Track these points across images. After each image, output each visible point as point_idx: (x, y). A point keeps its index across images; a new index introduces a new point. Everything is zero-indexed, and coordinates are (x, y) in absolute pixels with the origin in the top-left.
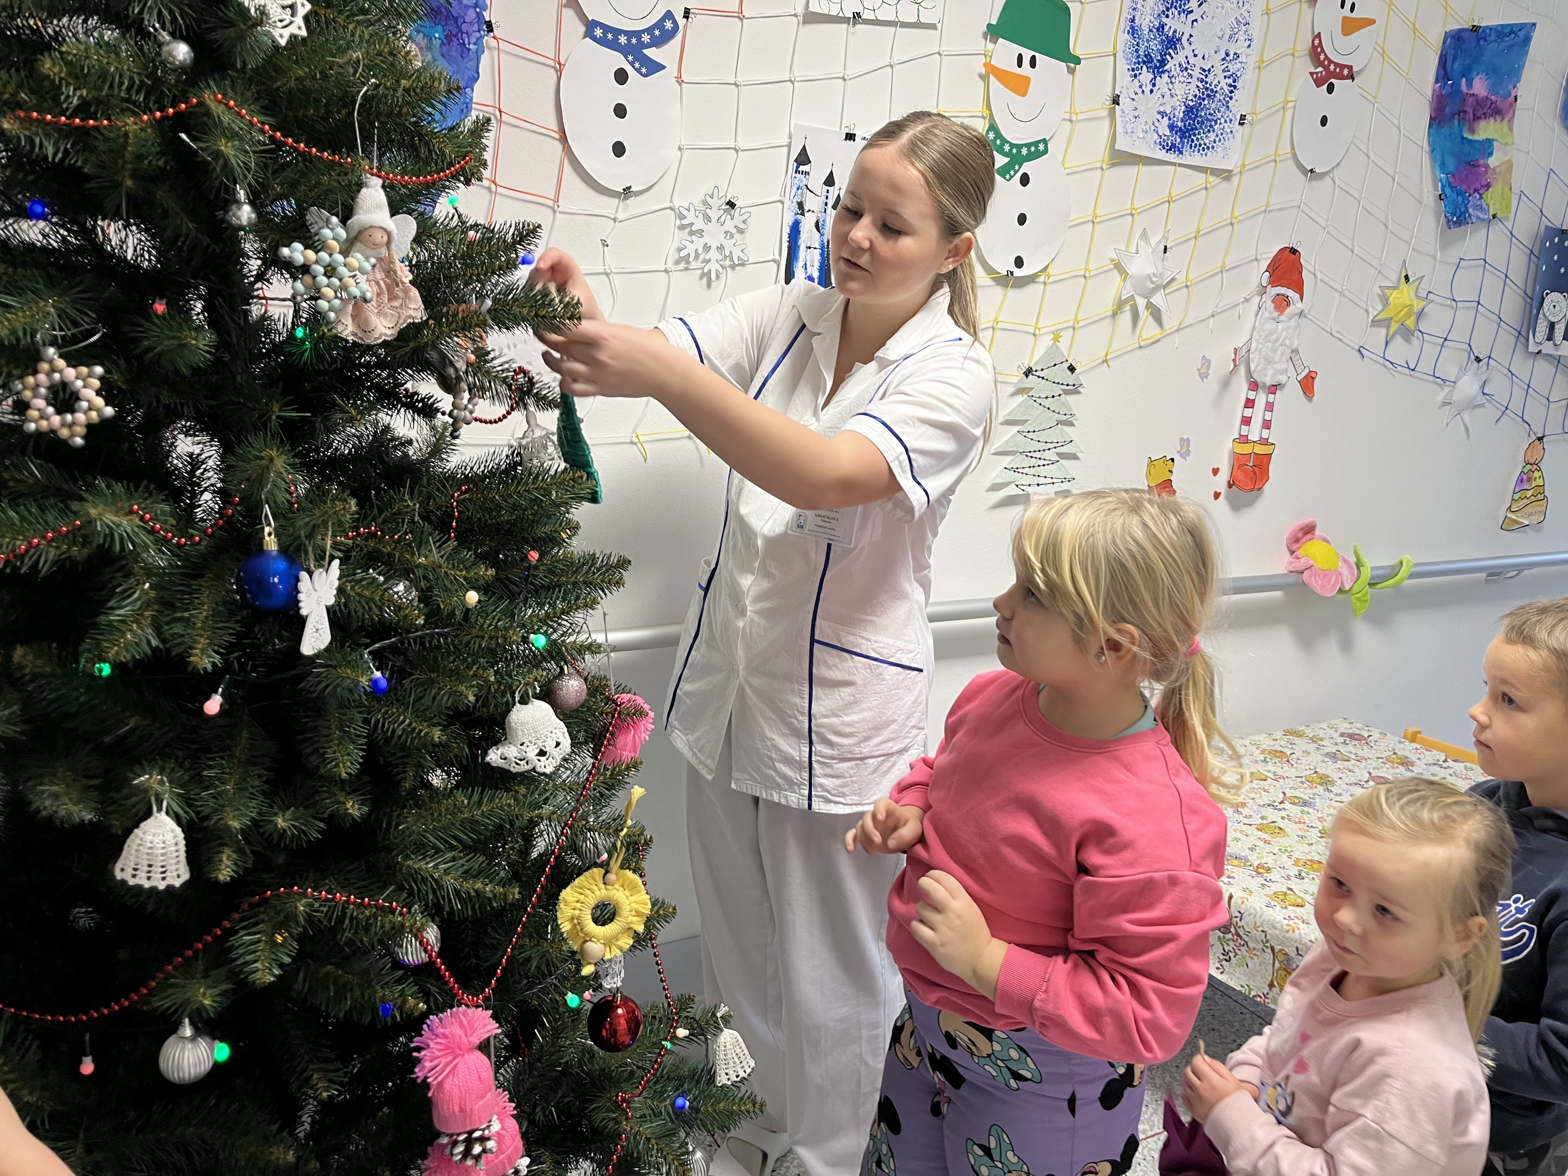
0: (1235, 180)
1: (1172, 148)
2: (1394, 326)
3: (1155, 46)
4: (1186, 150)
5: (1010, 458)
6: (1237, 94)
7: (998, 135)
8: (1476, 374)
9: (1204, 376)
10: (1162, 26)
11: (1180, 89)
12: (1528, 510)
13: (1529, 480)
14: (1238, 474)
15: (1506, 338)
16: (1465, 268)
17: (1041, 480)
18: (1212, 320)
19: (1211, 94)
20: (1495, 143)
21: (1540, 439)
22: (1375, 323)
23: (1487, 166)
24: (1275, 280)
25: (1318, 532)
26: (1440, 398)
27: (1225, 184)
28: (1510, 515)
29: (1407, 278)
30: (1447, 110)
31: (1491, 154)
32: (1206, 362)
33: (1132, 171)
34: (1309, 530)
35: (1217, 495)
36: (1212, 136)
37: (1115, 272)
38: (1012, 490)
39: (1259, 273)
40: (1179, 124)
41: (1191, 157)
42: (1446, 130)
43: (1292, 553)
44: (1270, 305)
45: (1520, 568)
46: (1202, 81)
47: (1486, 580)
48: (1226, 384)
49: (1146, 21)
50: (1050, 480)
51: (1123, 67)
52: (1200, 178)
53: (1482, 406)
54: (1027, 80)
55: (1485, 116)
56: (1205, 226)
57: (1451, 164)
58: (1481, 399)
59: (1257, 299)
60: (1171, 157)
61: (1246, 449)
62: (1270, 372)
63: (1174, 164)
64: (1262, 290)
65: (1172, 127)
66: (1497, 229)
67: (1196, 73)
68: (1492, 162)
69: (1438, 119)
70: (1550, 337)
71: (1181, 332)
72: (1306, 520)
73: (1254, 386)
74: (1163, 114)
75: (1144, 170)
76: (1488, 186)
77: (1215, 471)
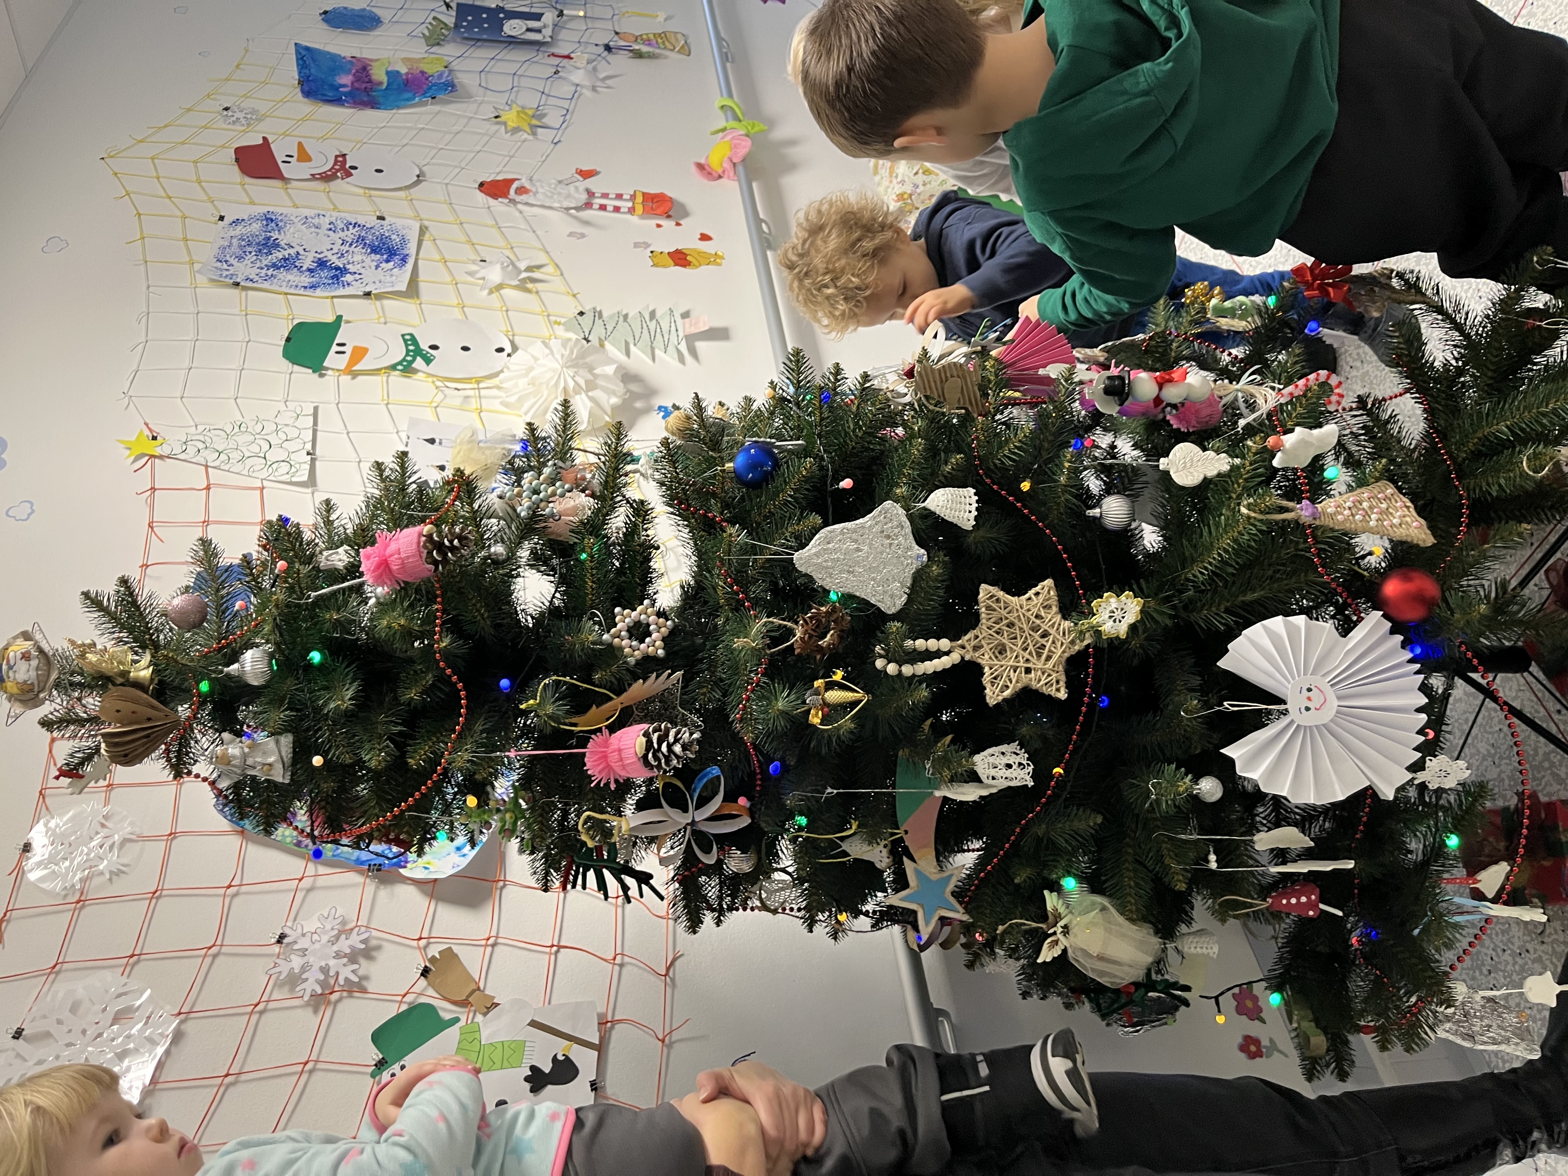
0: (426, 223)
1: (404, 260)
2: (535, 122)
3: (325, 273)
4: (405, 252)
5: (657, 352)
6: (361, 221)
7: (400, 363)
8: (568, 75)
9: (583, 236)
10: (309, 270)
11: (358, 258)
12: (673, 40)
13: (649, 40)
14: (658, 212)
15: (541, 59)
16: (487, 82)
17: (673, 328)
18: (538, 232)
19: (361, 239)
20: (389, 69)
21: (617, 34)
22: (534, 134)
23: (407, 74)
24: (505, 194)
25: (703, 161)
26: (590, 94)
27: (430, 229)
28: (677, 51)
29: (496, 117)
30: (365, 99)
31: (398, 72)
32: (571, 234)
33: (422, 285)
34: (701, 167)
35: (678, 224)
36: (393, 237)
37: (502, 291)
38: (683, 347)
39: (498, 205)
40: (385, 257)
41: (412, 248)
42: (381, 100)
43: (720, 176)
44: (524, 198)
45: (719, 39)
46: (351, 245)
47: (732, 63)
48: (587, 223)
49: (306, 280)
50: (673, 325)
51: (341, 292)
52: (427, 244)
54: (355, 349)
55: (368, 75)
56: (463, 239)
57: (406, 95)
59: (520, 206)
60: (411, 262)
61: (639, 209)
62: (577, 195)
63: (416, 260)
64: (512, 201)
65: (387, 261)
66: (455, 65)
67: (346, 248)
68: (403, 70)
69: (373, 104)
70: (540, 32)
71: (549, 250)
72: (694, 170)
73: (588, 205)
74: (377, 267)
75: (422, 277)
76: (422, 72)
77: (659, 226)
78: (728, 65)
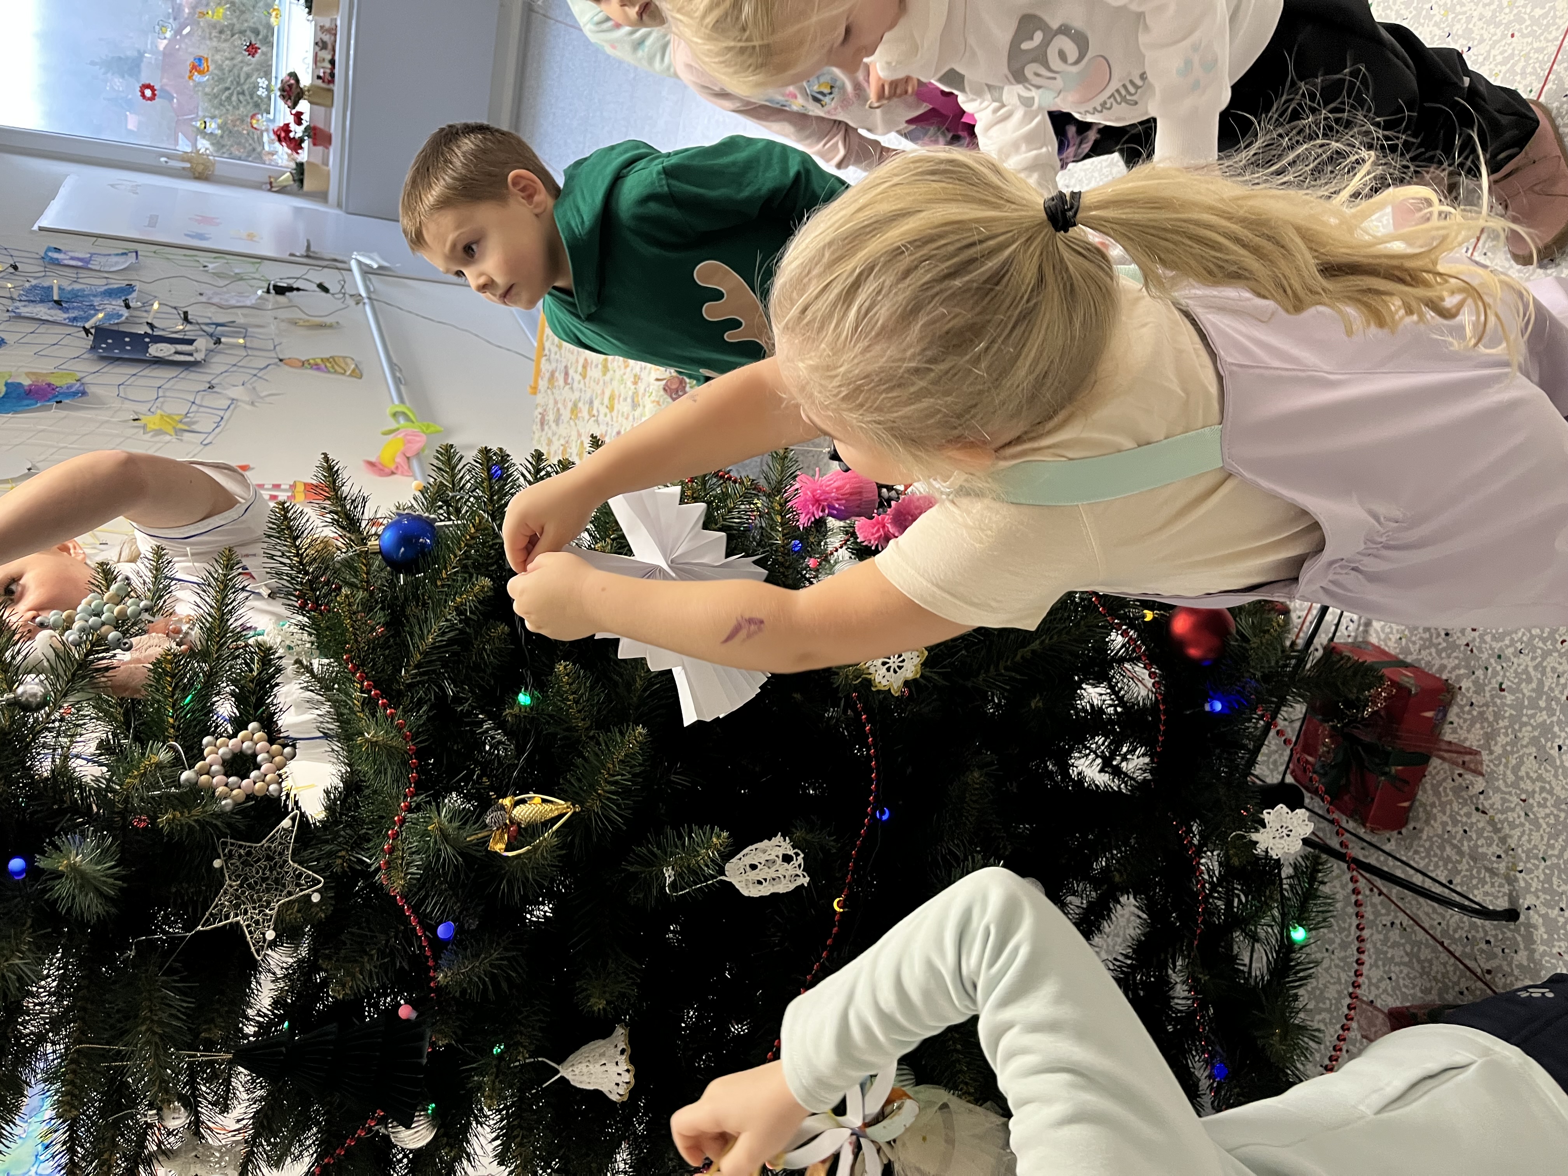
2: (180, 426)
8: (225, 389)
12: (343, 365)
13: (317, 365)
15: (192, 376)
16: (125, 394)
20: (10, 381)
21: (281, 360)
23: (30, 385)
25: (373, 459)
26: (248, 407)
28: (348, 373)
29: (135, 420)
31: (20, 384)
34: (371, 464)
43: (393, 473)
45: (392, 365)
47: (405, 384)
53: (254, 388)
57: (26, 402)
58: (248, 385)
61: (300, 497)
66: (88, 380)
68: (26, 382)
70: (191, 355)
72: (363, 465)
76: (49, 385)
78: (402, 387)
